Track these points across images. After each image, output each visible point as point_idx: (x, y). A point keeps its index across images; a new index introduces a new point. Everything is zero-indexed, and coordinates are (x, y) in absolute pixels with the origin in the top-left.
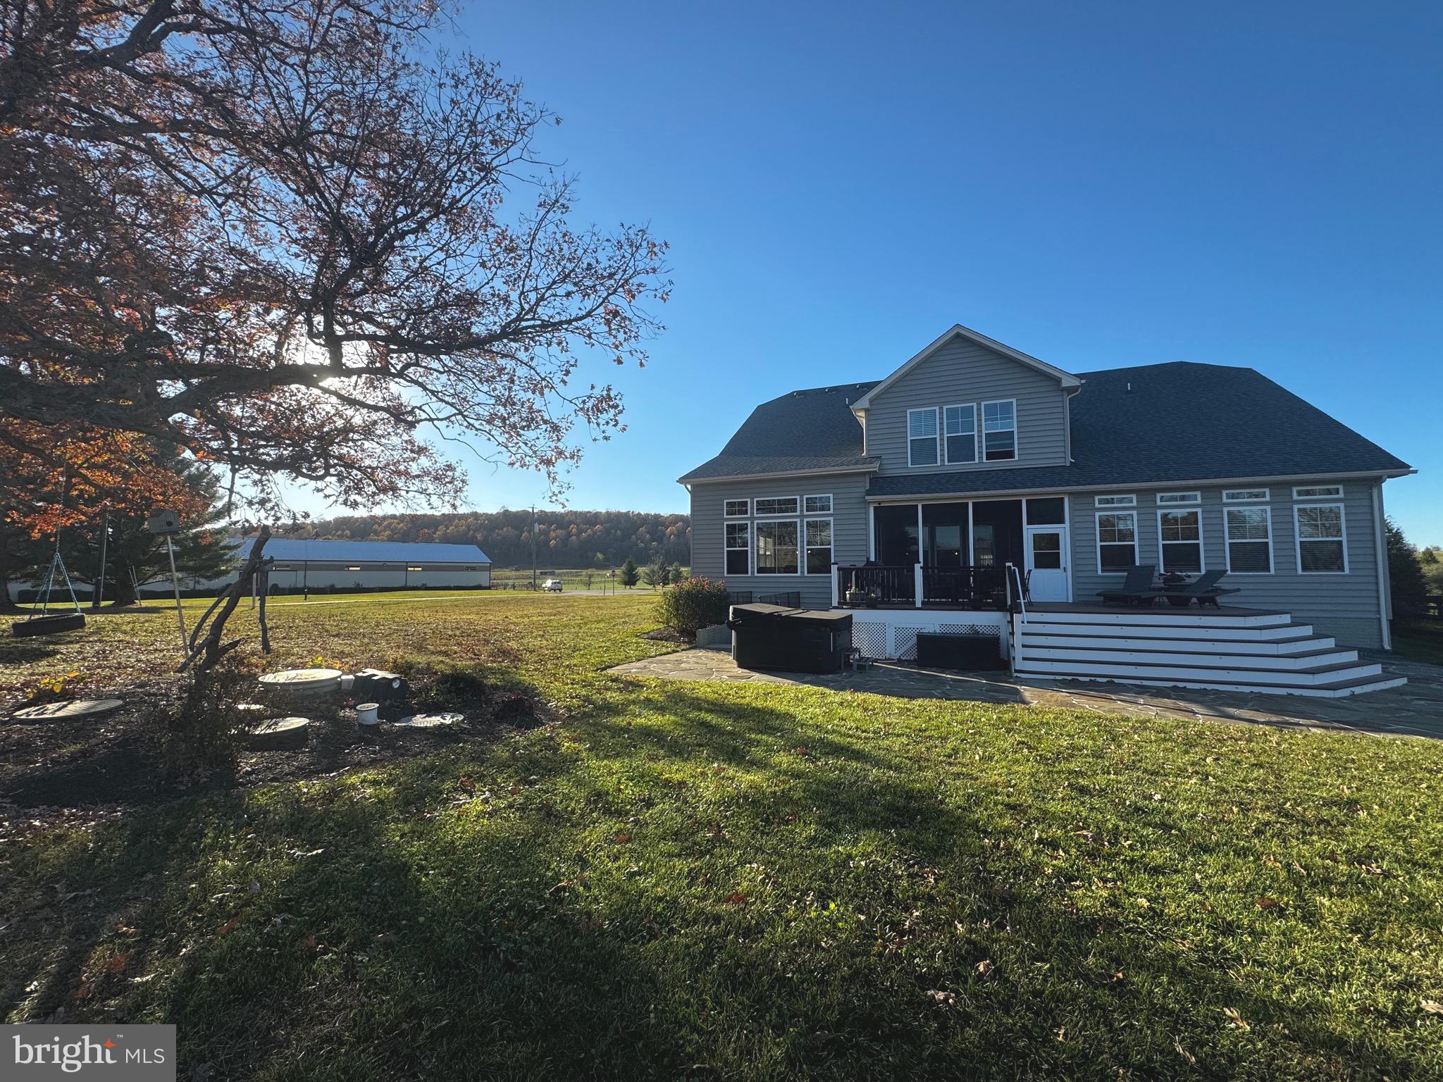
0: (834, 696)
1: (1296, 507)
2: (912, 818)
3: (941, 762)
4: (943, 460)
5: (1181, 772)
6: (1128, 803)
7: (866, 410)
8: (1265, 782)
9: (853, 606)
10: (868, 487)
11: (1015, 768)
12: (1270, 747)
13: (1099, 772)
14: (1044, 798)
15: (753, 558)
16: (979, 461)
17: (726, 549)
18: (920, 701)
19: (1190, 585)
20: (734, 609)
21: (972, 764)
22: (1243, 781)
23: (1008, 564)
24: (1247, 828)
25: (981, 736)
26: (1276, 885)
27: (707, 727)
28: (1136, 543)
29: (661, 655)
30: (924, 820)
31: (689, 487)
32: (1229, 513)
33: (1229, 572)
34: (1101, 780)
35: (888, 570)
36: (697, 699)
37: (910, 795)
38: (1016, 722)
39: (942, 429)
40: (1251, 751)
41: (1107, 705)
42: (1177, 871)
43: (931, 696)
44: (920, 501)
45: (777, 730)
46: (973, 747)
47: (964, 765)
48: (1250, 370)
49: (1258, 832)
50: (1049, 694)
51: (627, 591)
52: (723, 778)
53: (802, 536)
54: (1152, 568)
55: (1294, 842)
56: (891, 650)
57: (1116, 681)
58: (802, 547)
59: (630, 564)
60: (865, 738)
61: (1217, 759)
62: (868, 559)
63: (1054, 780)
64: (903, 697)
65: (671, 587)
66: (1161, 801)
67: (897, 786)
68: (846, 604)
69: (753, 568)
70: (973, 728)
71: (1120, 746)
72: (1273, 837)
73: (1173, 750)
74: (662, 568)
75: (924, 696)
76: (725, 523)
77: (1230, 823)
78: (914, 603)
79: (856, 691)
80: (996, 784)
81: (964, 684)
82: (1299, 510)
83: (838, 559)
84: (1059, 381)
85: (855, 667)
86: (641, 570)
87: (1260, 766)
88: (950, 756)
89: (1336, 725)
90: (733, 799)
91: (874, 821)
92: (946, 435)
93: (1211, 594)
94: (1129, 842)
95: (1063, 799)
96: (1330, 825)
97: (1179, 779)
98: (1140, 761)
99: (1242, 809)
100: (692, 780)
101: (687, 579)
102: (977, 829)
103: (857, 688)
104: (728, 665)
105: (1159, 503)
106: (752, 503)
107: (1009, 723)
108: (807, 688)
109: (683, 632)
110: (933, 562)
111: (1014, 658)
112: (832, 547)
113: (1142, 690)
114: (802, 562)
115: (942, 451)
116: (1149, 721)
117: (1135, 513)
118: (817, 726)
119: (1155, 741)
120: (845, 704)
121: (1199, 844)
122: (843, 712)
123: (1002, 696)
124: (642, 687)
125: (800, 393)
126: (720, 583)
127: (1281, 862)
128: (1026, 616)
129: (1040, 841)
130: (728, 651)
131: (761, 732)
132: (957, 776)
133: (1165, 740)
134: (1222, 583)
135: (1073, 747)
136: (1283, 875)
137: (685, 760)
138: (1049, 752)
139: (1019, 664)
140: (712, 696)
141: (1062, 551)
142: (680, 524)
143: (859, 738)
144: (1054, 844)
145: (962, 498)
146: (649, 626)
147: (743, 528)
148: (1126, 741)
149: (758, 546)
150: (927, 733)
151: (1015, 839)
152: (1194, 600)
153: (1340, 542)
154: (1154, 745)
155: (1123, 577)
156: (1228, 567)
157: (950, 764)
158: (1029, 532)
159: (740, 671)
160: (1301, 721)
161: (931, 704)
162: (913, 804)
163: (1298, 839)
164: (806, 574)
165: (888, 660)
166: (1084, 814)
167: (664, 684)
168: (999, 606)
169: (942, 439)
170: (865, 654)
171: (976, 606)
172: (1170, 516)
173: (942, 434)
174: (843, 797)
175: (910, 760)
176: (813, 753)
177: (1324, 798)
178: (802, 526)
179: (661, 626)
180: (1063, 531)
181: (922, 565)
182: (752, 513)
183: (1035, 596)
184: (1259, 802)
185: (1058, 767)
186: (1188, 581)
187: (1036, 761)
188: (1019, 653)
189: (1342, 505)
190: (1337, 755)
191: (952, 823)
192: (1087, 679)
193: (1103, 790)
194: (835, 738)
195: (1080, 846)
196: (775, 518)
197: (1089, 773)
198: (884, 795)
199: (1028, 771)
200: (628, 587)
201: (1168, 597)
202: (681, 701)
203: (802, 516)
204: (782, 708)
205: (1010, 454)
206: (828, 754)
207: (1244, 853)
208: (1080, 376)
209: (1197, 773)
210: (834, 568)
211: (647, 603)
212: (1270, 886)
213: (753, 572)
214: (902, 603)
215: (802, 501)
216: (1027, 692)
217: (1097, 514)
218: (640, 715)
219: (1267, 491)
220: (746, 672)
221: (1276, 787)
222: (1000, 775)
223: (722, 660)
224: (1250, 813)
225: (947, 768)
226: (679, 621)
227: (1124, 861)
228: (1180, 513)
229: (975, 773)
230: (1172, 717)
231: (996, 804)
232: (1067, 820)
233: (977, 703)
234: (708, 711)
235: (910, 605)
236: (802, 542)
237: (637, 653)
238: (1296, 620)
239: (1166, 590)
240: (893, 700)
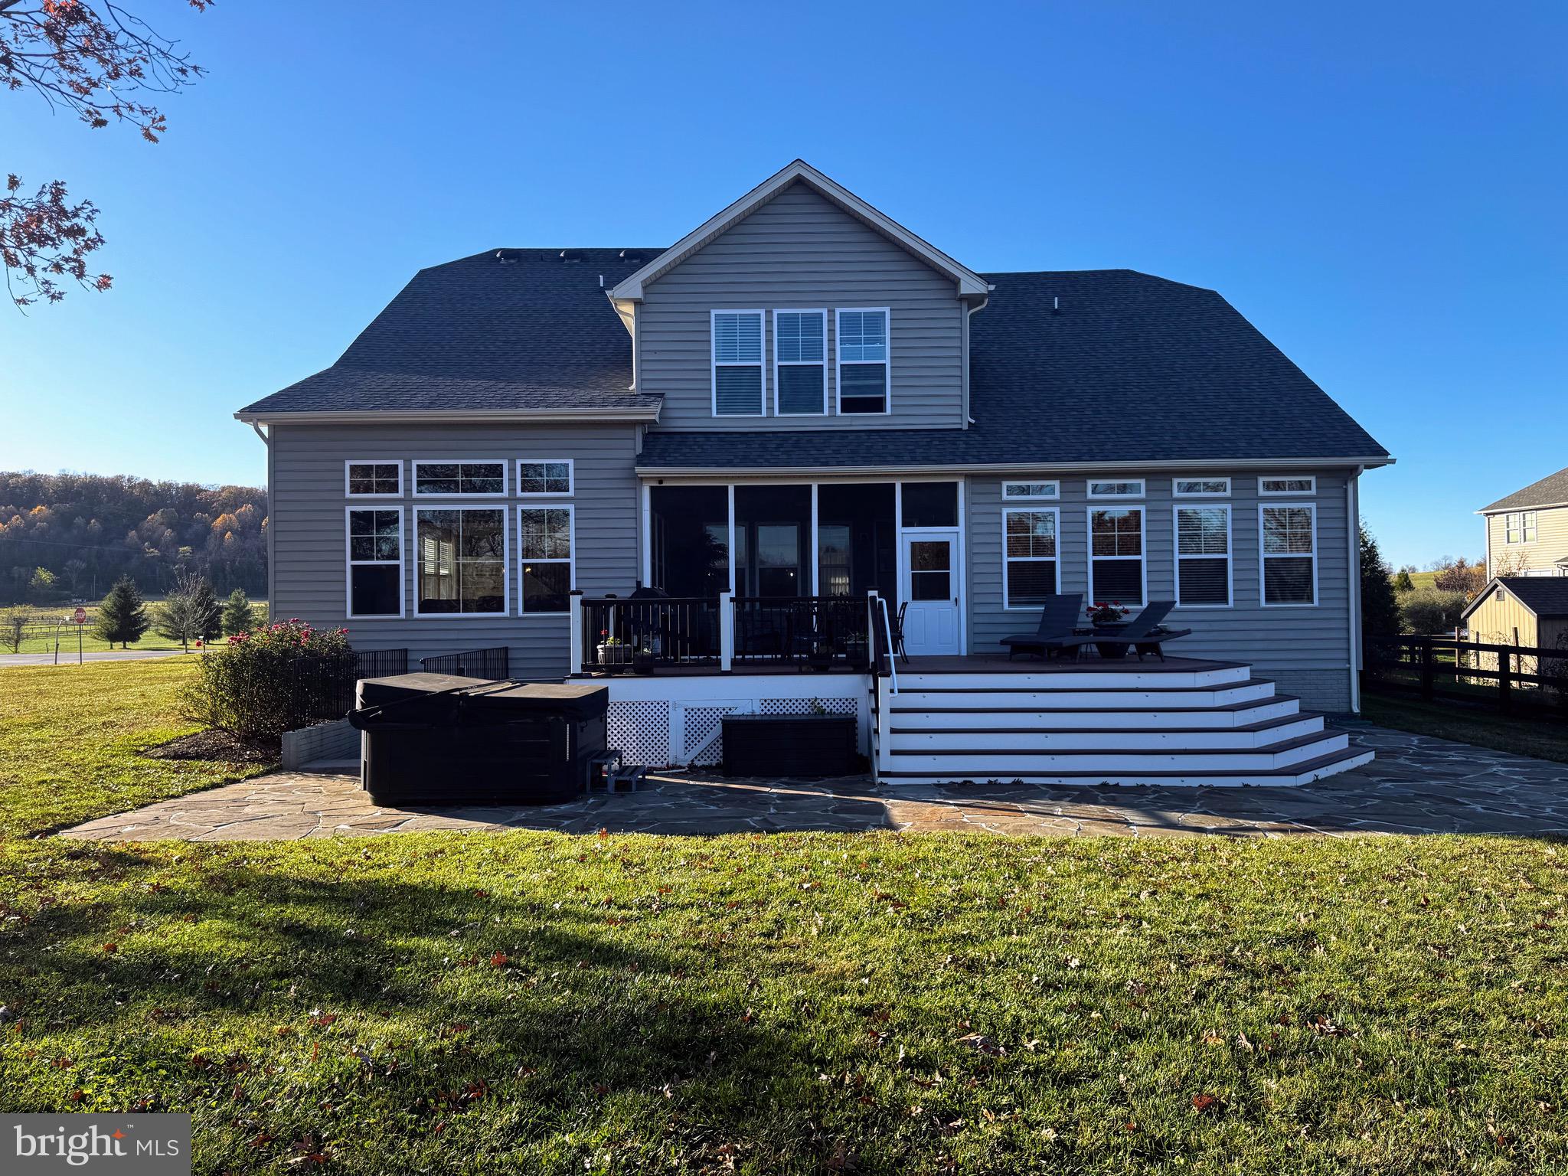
0: (567, 845)
1: (1262, 506)
2: (702, 1058)
3: (755, 946)
4: (770, 408)
5: (1107, 919)
6: (1035, 978)
7: (638, 303)
8: (1211, 920)
9: (612, 670)
10: (639, 450)
11: (874, 942)
12: (1219, 867)
13: (996, 933)
14: (914, 988)
15: (409, 581)
16: (830, 414)
17: (349, 563)
18: (724, 839)
19: (1126, 626)
20: (366, 686)
21: (806, 943)
22: (1185, 922)
23: (871, 593)
24: (1186, 993)
25: (822, 891)
26: (1217, 1072)
27: (299, 936)
28: (1057, 559)
29: (197, 790)
30: (723, 1059)
31: (265, 430)
32: (1180, 512)
33: (1178, 605)
34: (999, 945)
35: (674, 604)
36: (279, 878)
37: (698, 1016)
38: (877, 861)
39: (770, 351)
40: (1196, 876)
41: (1010, 821)
42: (1095, 1076)
43: (743, 829)
44: (731, 478)
45: (451, 924)
46: (809, 913)
47: (793, 948)
48: (1213, 295)
49: (1200, 997)
50: (927, 809)
51: (117, 653)
52: (331, 1037)
53: (513, 540)
54: (1077, 599)
55: (1241, 1004)
56: (677, 751)
57: (1026, 780)
58: (513, 560)
59: (124, 593)
60: (625, 919)
61: (1154, 893)
62: (639, 584)
63: (931, 956)
64: (694, 834)
65: (221, 646)
66: (1081, 967)
67: (677, 1002)
68: (596, 668)
69: (409, 601)
70: (811, 878)
71: (1026, 887)
72: (1217, 1001)
73: (1098, 886)
74: (204, 602)
75: (732, 830)
76: (349, 509)
77: (1165, 989)
78: (718, 663)
79: (611, 831)
80: (842, 975)
81: (800, 803)
82: (1266, 511)
83: (584, 584)
84: (953, 282)
85: (611, 786)
86: (151, 608)
87: (1205, 896)
88: (769, 935)
89: (1296, 825)
90: (350, 1076)
91: (632, 1076)
92: (776, 363)
93: (1154, 639)
94: (1034, 1042)
95: (943, 986)
96: (1283, 972)
97: (1105, 930)
98: (1053, 908)
99: (1182, 965)
100: (260, 1051)
101: (260, 625)
102: (810, 1060)
103: (614, 825)
104: (352, 803)
105: (1090, 496)
106: (408, 470)
107: (867, 865)
108: (516, 834)
109: (249, 739)
110: (752, 590)
111: (878, 752)
112: (572, 560)
113: (1059, 793)
114: (514, 589)
115: (770, 391)
116: (1067, 842)
117: (1057, 510)
118: (533, 908)
119: (1075, 875)
120: (590, 859)
121: (1125, 1028)
122: (584, 875)
123: (859, 819)
124: (147, 863)
125: (508, 254)
126: (335, 634)
127: (1224, 1038)
128: (897, 680)
129: (907, 1062)
130: (353, 772)
131: (418, 933)
132: (781, 968)
133: (1088, 870)
134: (1169, 622)
135: (962, 897)
136: (1226, 1055)
137: (246, 1011)
138: (926, 907)
139: (885, 762)
140: (311, 871)
141: (952, 572)
142: (246, 508)
143: (612, 921)
144: (924, 1064)
145: (800, 477)
146: (166, 730)
147: (388, 520)
148: (1035, 878)
149: (421, 557)
150: (734, 898)
151: (869, 1065)
152: (1132, 648)
153: (1310, 560)
154: (1074, 879)
155: (1037, 613)
156: (1177, 598)
157: (770, 948)
158: (906, 537)
159: (378, 811)
160: (1258, 824)
161: (741, 843)
162: (705, 1031)
163: (1246, 999)
164: (520, 613)
165: (672, 769)
166: (972, 1007)
167: (203, 851)
168: (857, 664)
169: (770, 370)
170: (631, 759)
171: (820, 666)
172: (1107, 517)
173: (769, 361)
174: (576, 1039)
175: (702, 950)
176: (523, 962)
177: (1278, 934)
178: (513, 520)
179: (198, 728)
180: (955, 536)
181: (733, 594)
182: (408, 490)
183: (913, 646)
184: (1203, 951)
185: (938, 932)
186: (1126, 618)
187: (905, 926)
188: (885, 742)
189: (1313, 506)
190: (1295, 870)
191: (769, 1055)
192: (984, 781)
193: (1002, 963)
194: (568, 927)
195: (965, 1061)
196: (459, 502)
197: (983, 937)
198: (653, 1023)
199: (892, 945)
200: (118, 645)
201: (1099, 645)
202: (241, 885)
203: (513, 500)
204: (461, 881)
205: (878, 405)
206: (551, 959)
207: (1182, 1032)
208: (987, 278)
209: (1127, 917)
210: (575, 601)
211: (163, 680)
212: (1210, 1076)
213: (409, 611)
214: (698, 663)
215: (512, 470)
216: (897, 809)
217: (1005, 511)
218: (139, 926)
219: (1228, 481)
220: (392, 814)
221: (1224, 926)
222: (849, 957)
223: (339, 793)
224: (1191, 971)
225: (764, 956)
226: (241, 716)
227: (1026, 1072)
228: (1120, 511)
229: (810, 958)
230: (1100, 833)
231: (840, 1010)
232: (947, 1020)
233: (817, 834)
234: (301, 901)
235: (710, 667)
236: (513, 550)
237: (137, 790)
238: (1258, 676)
239: (1095, 633)
240: (677, 841)
